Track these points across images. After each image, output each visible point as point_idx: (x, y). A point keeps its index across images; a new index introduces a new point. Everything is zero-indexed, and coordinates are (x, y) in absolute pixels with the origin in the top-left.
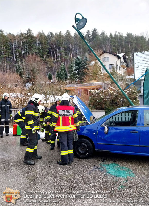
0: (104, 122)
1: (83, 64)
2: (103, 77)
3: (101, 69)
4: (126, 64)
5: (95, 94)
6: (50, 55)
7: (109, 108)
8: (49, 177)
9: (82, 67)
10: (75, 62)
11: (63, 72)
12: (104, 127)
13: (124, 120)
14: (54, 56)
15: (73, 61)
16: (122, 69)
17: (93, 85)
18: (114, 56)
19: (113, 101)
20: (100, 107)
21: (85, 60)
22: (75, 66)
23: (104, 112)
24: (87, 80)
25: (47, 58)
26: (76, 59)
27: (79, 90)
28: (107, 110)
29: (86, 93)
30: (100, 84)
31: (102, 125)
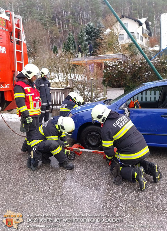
0: (124, 103)
1: (96, 32)
2: (121, 48)
3: (118, 38)
4: (149, 33)
5: (111, 66)
6: (54, 22)
7: (130, 85)
8: (46, 181)
9: (94, 36)
10: (86, 30)
11: (71, 43)
12: (124, 110)
13: (148, 100)
14: (59, 23)
15: (84, 29)
16: (144, 38)
17: (109, 57)
18: (135, 22)
19: (135, 75)
20: (118, 84)
21: (98, 27)
22: (86, 36)
23: (123, 91)
24: (100, 53)
25: (50, 25)
26: (86, 27)
27: (91, 64)
28: (126, 88)
29: (100, 67)
30: (117, 56)
31: (121, 107)
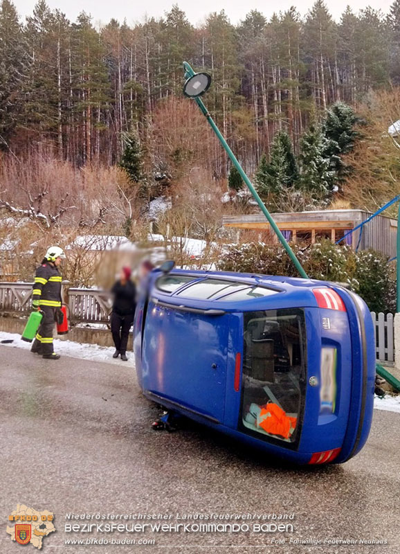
10: (327, 125)
14: (259, 101)
17: (327, 218)
22: (324, 141)
25: (232, 108)
26: (329, 115)
30: (348, 215)
